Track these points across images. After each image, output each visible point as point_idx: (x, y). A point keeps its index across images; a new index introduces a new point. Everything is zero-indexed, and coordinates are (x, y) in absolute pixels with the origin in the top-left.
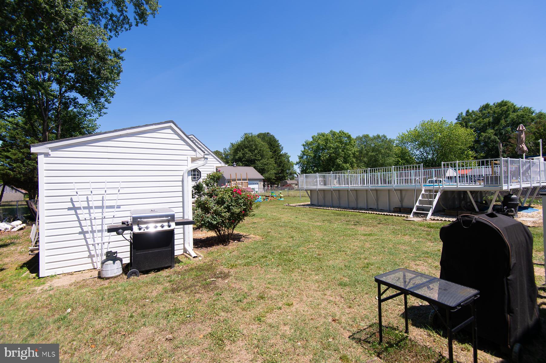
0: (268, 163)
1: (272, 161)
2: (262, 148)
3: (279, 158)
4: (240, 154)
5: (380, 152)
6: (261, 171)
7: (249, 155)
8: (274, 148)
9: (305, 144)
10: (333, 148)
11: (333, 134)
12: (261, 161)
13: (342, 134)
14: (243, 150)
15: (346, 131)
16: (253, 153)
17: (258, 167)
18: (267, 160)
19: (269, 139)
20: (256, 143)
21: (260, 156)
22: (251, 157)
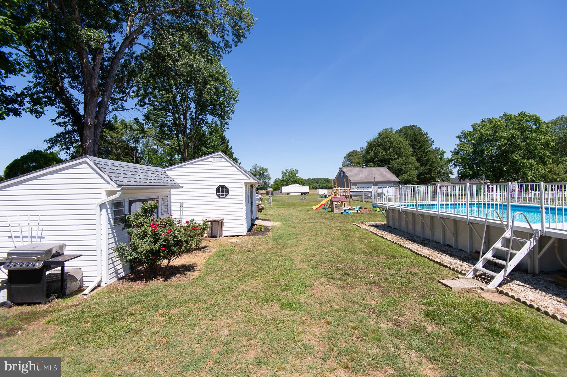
0: (406, 163)
1: (413, 159)
2: (399, 145)
3: (426, 155)
4: (372, 154)
6: (397, 172)
7: (383, 154)
8: (419, 143)
9: (461, 135)
10: (505, 139)
11: (508, 118)
12: (398, 161)
13: (522, 117)
14: (376, 149)
16: (387, 152)
17: (393, 167)
18: (405, 159)
19: (414, 133)
20: (392, 140)
21: (397, 154)
22: (385, 156)
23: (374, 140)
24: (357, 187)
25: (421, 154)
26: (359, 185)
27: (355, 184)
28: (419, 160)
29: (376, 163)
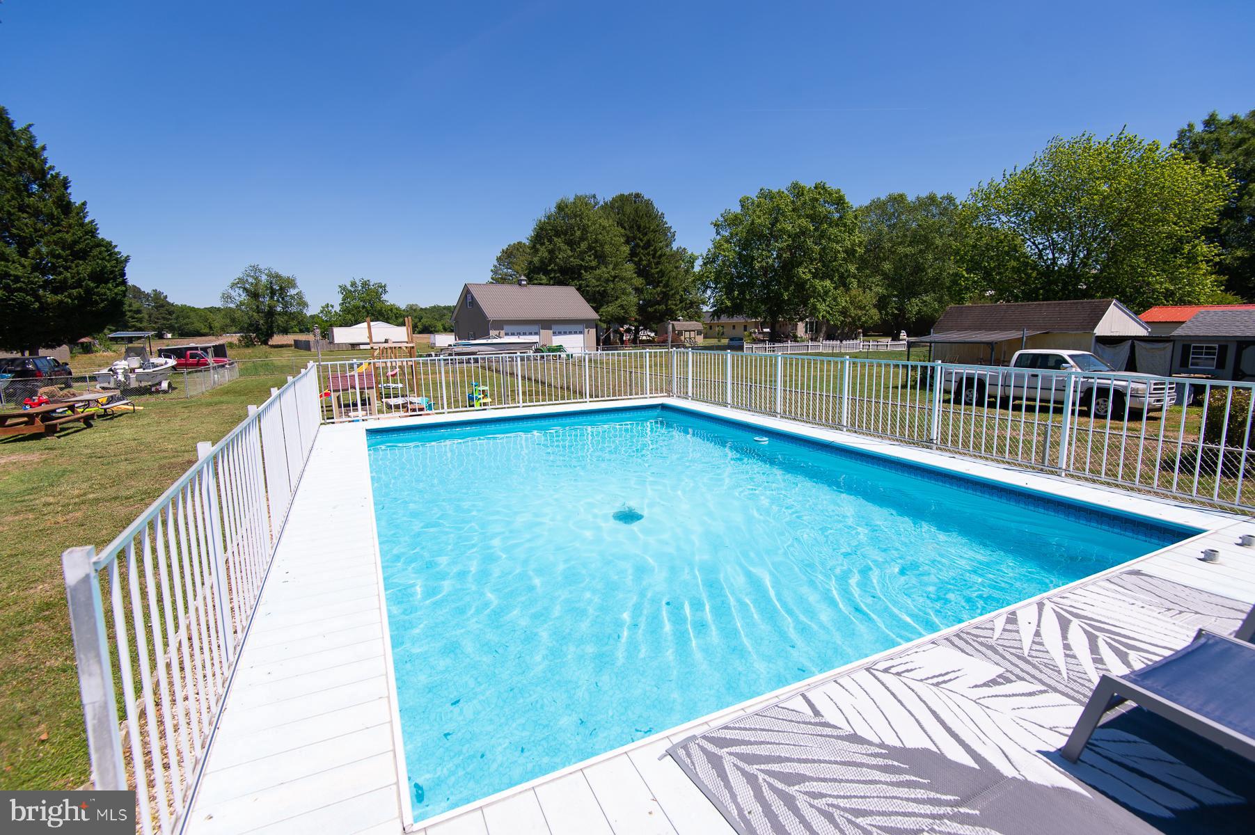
0: (615, 277)
1: (629, 270)
2: (600, 237)
3: (658, 263)
4: (543, 252)
5: (929, 244)
6: (596, 299)
7: (565, 253)
8: (646, 234)
9: (719, 219)
10: (789, 236)
11: (797, 190)
12: (598, 272)
13: (819, 193)
14: (550, 241)
15: (832, 185)
16: (575, 250)
17: (587, 286)
18: (614, 269)
19: (636, 210)
20: (585, 222)
21: (595, 258)
22: (571, 259)
23: (549, 218)
24: (503, 332)
25: (649, 260)
26: (507, 328)
27: (500, 325)
28: (641, 272)
29: (552, 275)
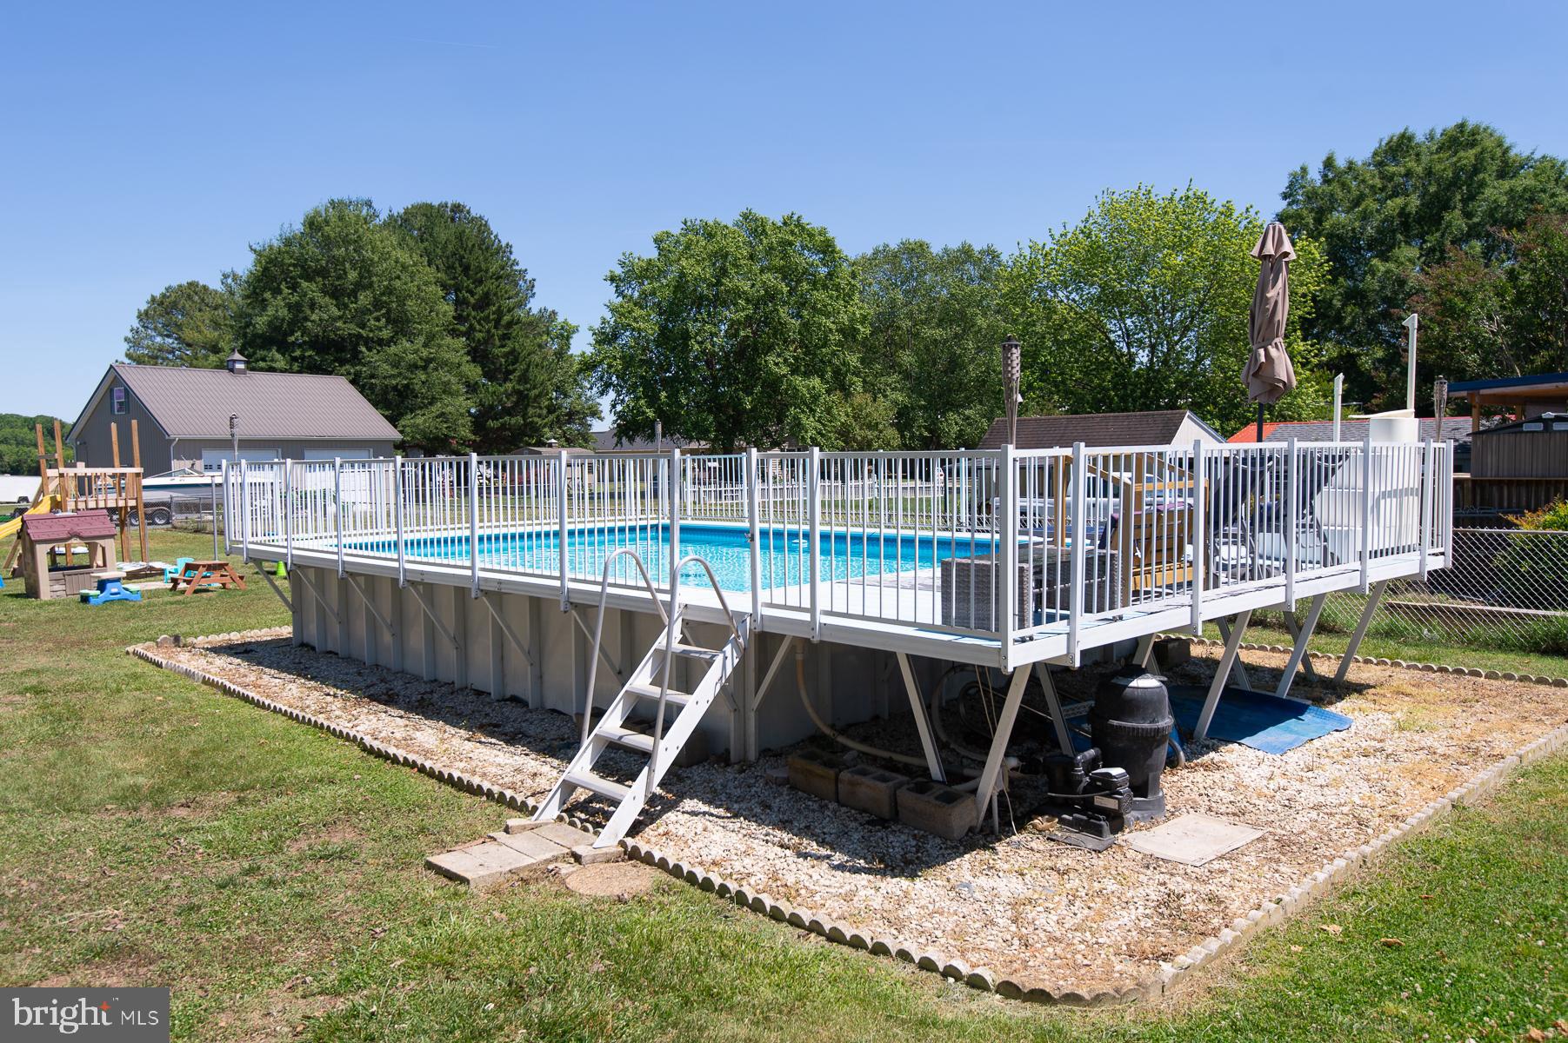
0: (428, 361)
1: (454, 349)
2: (397, 283)
3: (505, 337)
4: (277, 308)
6: (391, 400)
7: (325, 314)
8: (480, 282)
9: (618, 271)
10: (748, 301)
11: (755, 226)
12: (393, 349)
13: (792, 233)
14: (294, 287)
15: (813, 221)
16: (346, 306)
17: (372, 376)
18: (425, 345)
19: (460, 236)
20: (368, 254)
21: (388, 322)
22: (339, 324)
23: (288, 242)
24: (199, 464)
25: (488, 331)
26: (209, 455)
27: (193, 448)
28: (478, 354)
29: (298, 353)
